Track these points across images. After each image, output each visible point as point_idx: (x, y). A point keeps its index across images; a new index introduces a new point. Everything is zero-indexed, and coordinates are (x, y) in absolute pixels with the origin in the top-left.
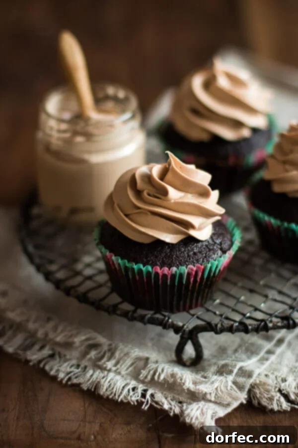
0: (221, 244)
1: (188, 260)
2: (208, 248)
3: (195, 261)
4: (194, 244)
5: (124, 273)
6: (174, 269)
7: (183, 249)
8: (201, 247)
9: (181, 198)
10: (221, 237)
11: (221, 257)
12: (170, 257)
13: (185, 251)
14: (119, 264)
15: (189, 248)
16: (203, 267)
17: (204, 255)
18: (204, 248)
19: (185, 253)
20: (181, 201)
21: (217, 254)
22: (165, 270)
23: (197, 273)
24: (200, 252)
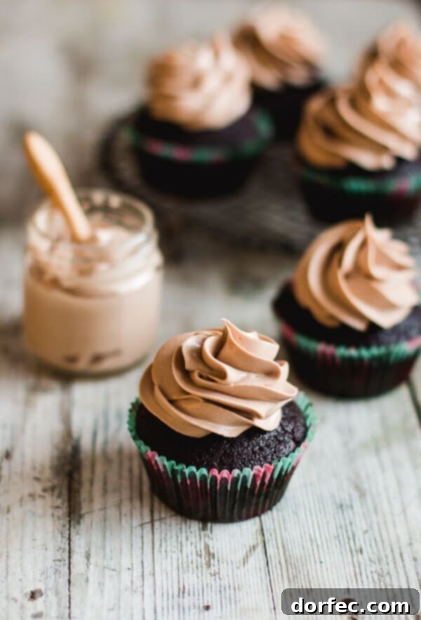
0: (293, 432)
1: (253, 458)
2: (278, 440)
3: (262, 459)
4: (259, 436)
5: (170, 476)
6: (236, 472)
7: (246, 444)
8: (269, 439)
9: (243, 380)
10: (292, 423)
11: (294, 451)
12: (230, 455)
13: (249, 446)
14: (164, 466)
15: (254, 442)
16: (272, 467)
17: (273, 450)
18: (273, 440)
19: (249, 448)
21: (290, 447)
22: (225, 473)
23: (265, 474)
24: (268, 446)
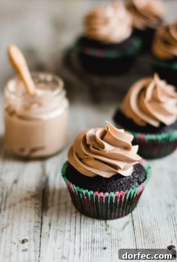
0: (138, 178)
1: (117, 188)
2: (130, 181)
3: (121, 189)
4: (121, 179)
5: (77, 194)
6: (107, 194)
7: (114, 182)
8: (125, 180)
9: (112, 150)
10: (139, 174)
11: (137, 187)
12: (106, 186)
13: (115, 182)
14: (74, 189)
15: (118, 181)
16: (125, 193)
17: (127, 185)
18: (127, 181)
19: (115, 184)
20: (112, 152)
21: (135, 185)
22: (102, 194)
23: (121, 196)
24: (125, 183)
